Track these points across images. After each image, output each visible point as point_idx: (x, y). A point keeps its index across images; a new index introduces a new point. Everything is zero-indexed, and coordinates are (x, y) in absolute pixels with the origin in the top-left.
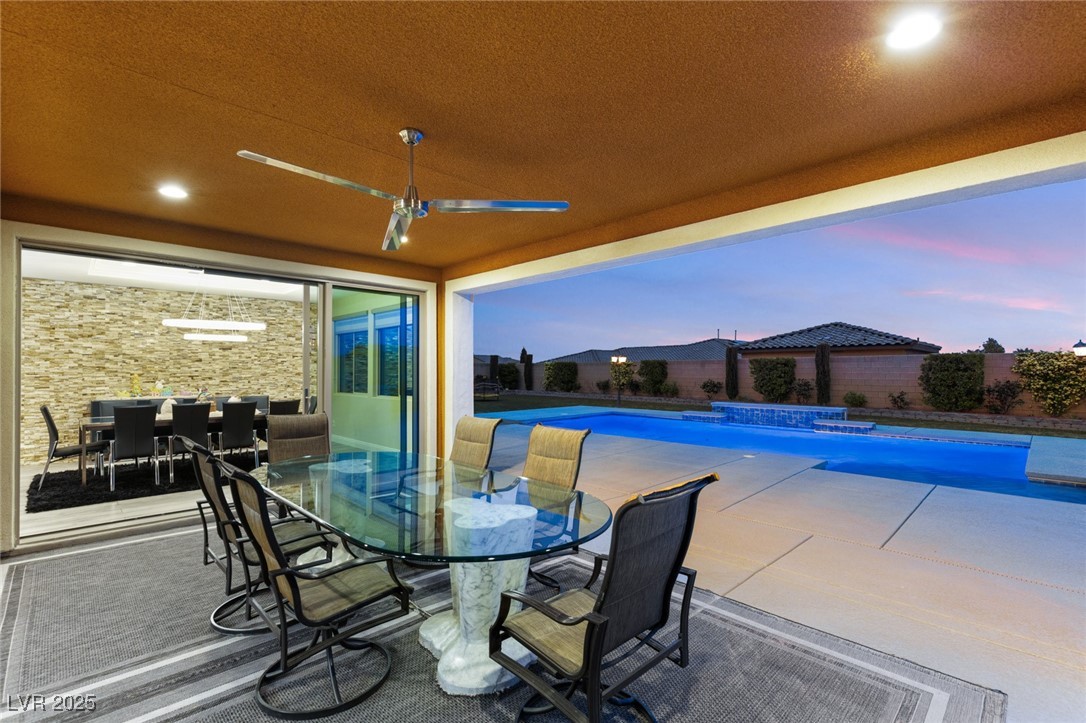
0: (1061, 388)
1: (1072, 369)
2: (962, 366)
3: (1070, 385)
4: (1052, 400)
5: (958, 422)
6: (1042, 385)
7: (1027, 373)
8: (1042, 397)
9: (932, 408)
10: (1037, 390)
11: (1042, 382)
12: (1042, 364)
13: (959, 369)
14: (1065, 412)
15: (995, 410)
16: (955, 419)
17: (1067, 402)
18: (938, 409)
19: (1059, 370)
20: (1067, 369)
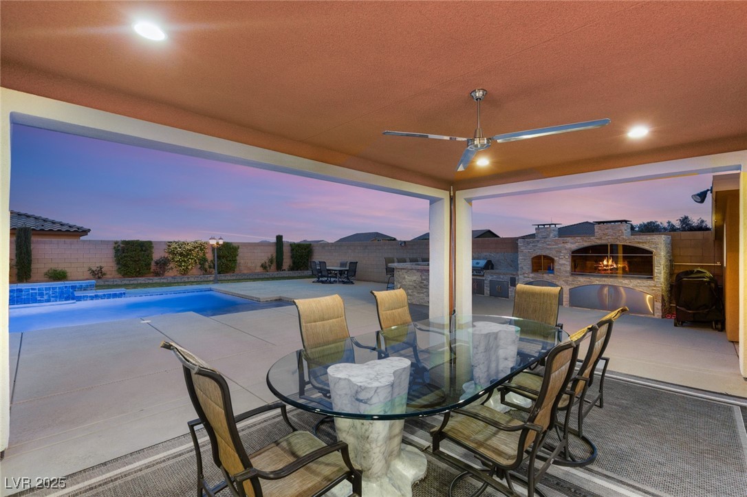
0: (188, 260)
3: (191, 258)
4: (184, 266)
5: (141, 284)
7: (173, 252)
8: (179, 265)
9: (120, 276)
10: (177, 261)
11: (180, 257)
12: (180, 248)
14: (188, 272)
15: (157, 274)
16: (139, 282)
17: (189, 267)
18: (125, 276)
19: (187, 250)
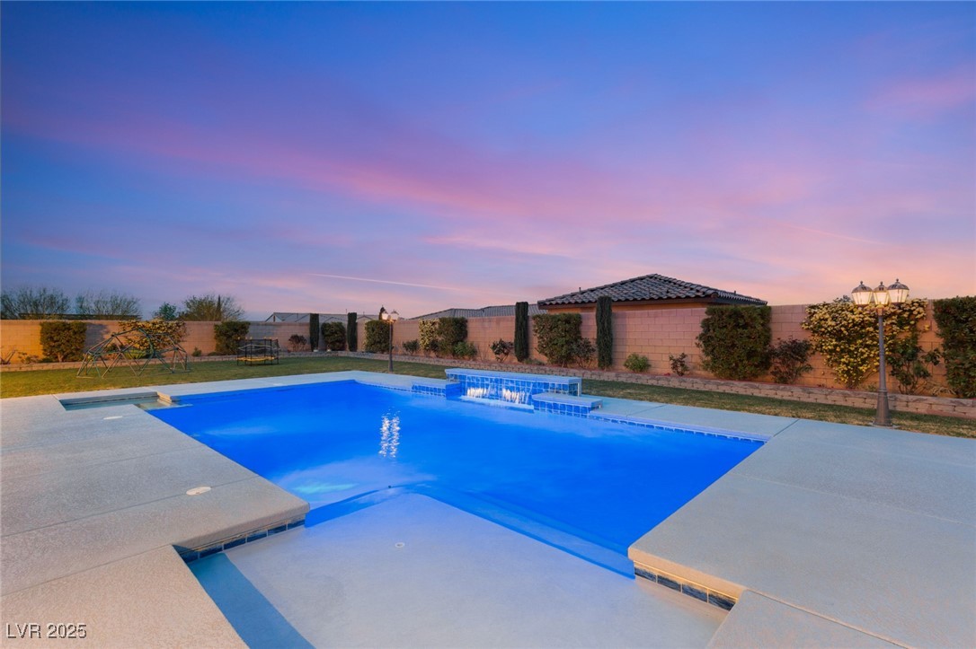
0: (857, 349)
1: (870, 324)
2: (741, 322)
3: (867, 346)
4: (847, 365)
6: (835, 346)
7: (816, 330)
8: (836, 361)
9: (712, 375)
10: (830, 352)
11: (834, 343)
12: (834, 319)
13: (737, 326)
14: (863, 381)
15: (781, 379)
16: (735, 389)
17: (863, 368)
18: (719, 377)
19: (854, 326)
20: (863, 324)
